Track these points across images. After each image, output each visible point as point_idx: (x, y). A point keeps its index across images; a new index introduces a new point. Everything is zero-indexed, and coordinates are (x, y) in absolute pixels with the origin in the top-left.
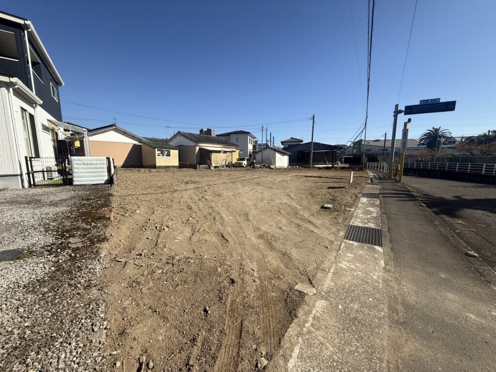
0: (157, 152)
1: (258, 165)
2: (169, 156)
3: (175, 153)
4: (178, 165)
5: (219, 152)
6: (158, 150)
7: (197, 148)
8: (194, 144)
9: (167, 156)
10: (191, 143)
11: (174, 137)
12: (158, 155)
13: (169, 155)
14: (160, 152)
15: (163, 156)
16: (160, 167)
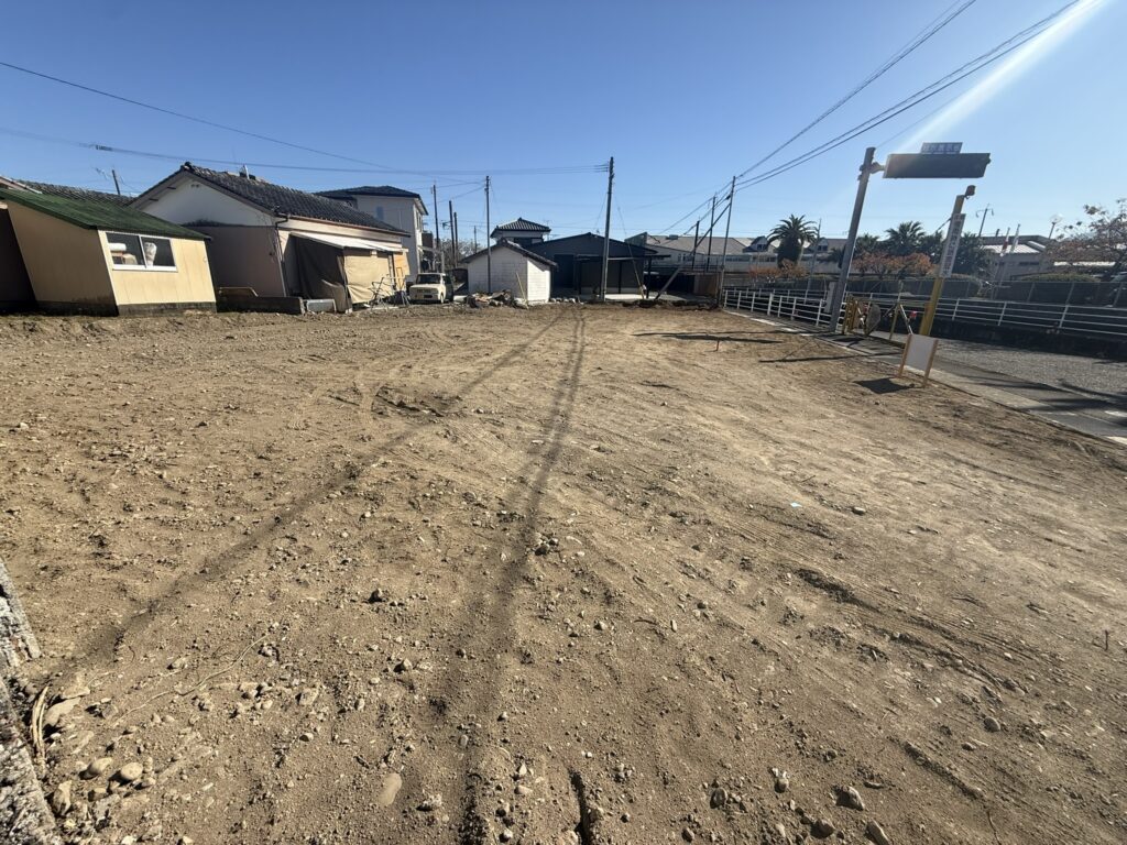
0: (109, 248)
1: (485, 298)
2: (170, 262)
3: (191, 253)
4: (213, 300)
5: (365, 252)
6: (112, 239)
7: (284, 236)
8: (268, 220)
9: (157, 262)
10: (253, 217)
11: (168, 185)
12: (118, 261)
13: (165, 258)
14: (122, 247)
15: (140, 261)
16: (135, 311)
